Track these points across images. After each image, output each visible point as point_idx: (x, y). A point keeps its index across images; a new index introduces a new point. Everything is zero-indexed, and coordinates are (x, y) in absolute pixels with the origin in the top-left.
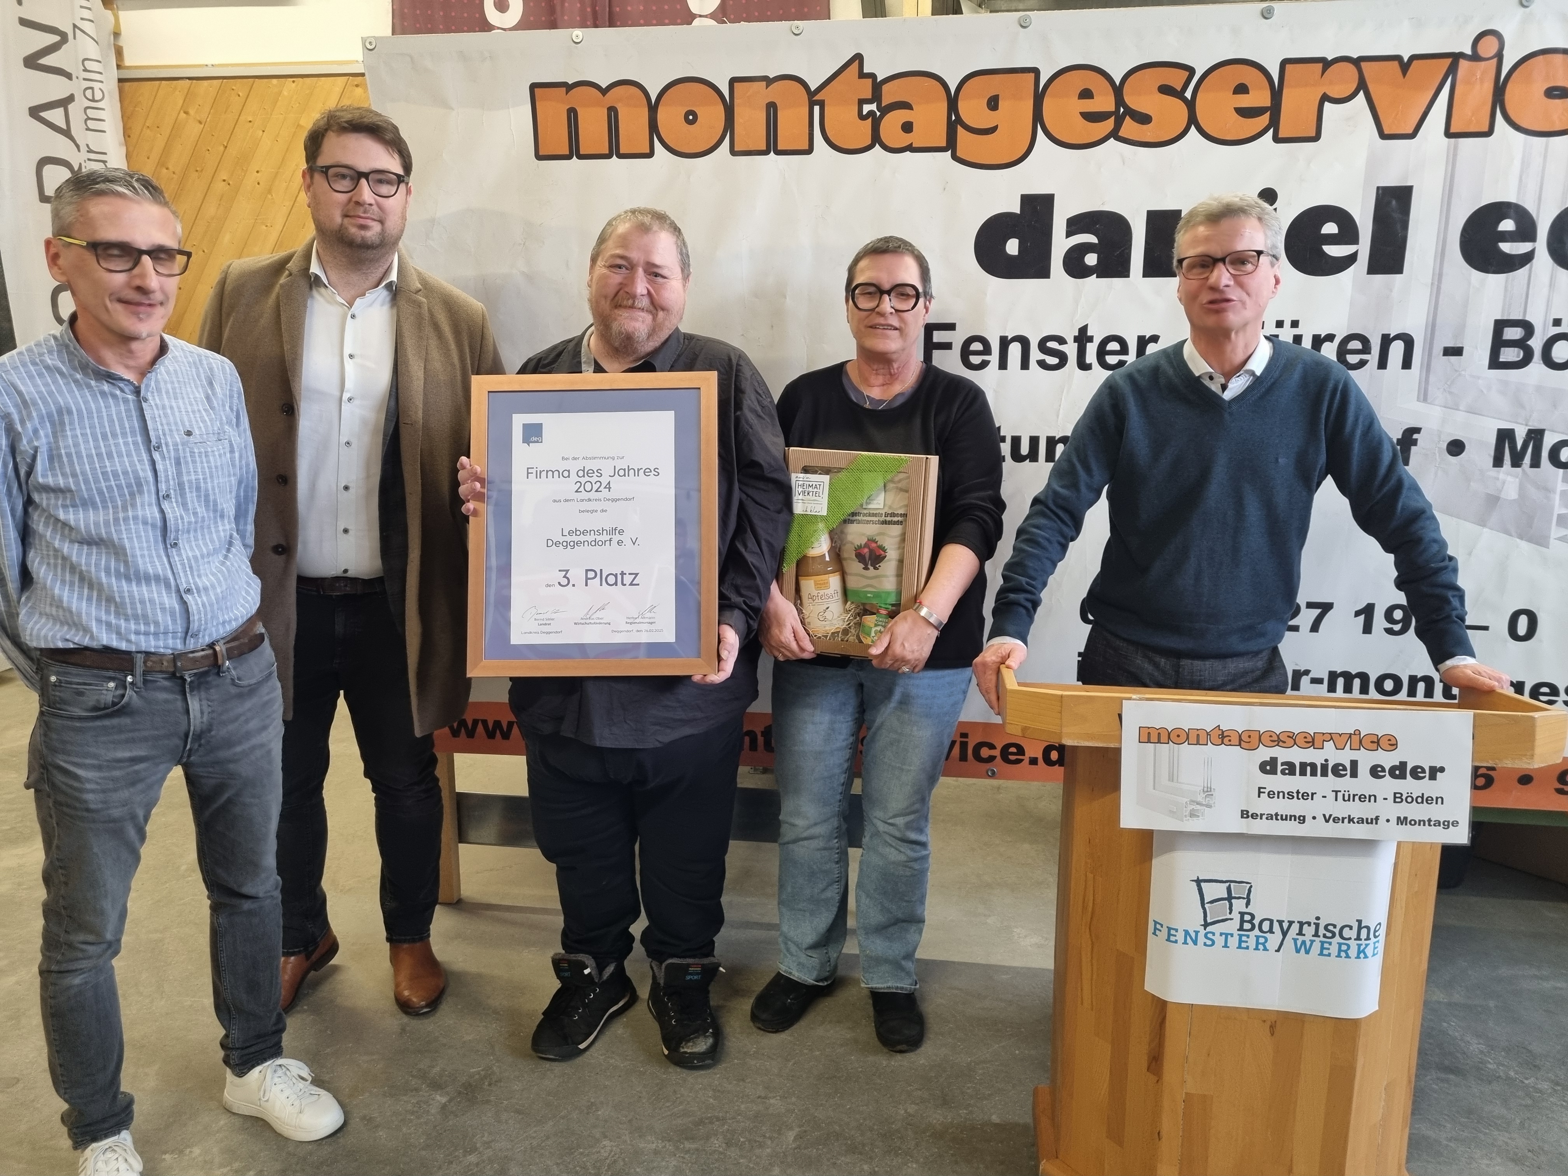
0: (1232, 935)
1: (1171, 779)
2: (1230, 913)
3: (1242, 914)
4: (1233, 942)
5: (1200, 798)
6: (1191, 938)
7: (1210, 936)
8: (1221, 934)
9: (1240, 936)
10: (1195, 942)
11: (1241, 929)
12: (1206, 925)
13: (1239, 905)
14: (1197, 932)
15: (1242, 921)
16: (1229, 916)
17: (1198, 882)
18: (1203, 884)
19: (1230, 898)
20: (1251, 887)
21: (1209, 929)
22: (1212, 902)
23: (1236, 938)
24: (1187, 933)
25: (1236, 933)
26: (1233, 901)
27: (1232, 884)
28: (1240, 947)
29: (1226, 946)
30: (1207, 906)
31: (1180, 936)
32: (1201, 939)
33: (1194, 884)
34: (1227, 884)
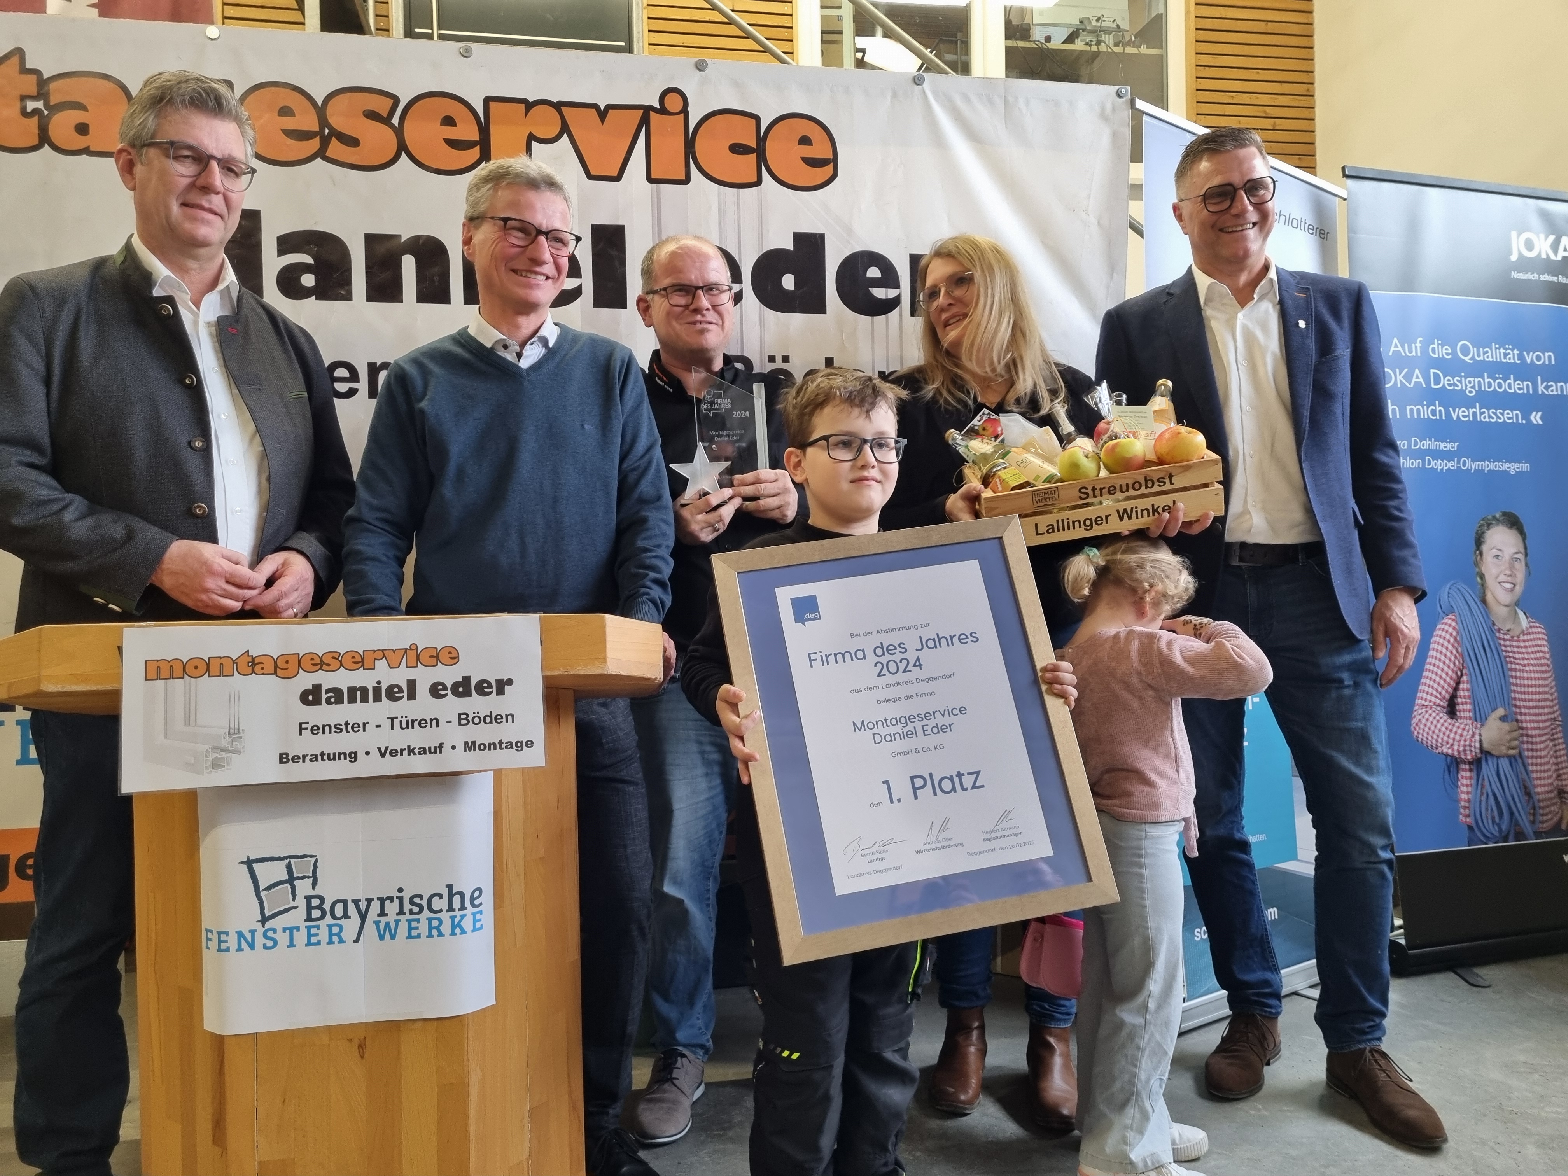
0: (298, 929)
1: (187, 722)
2: (294, 900)
3: (309, 898)
4: (301, 937)
5: (224, 744)
6: (246, 941)
7: (270, 934)
8: (284, 930)
9: (309, 928)
10: (252, 946)
11: (309, 919)
12: (264, 920)
13: (304, 887)
14: (253, 932)
15: (310, 908)
16: (292, 904)
17: (249, 863)
18: (255, 866)
19: (291, 879)
20: (317, 861)
21: (268, 925)
22: (269, 888)
23: (304, 931)
24: (240, 934)
25: (303, 925)
26: (296, 882)
27: (293, 861)
28: (309, 944)
29: (292, 945)
30: (263, 894)
31: (232, 941)
32: (260, 940)
33: (245, 866)
34: (287, 861)
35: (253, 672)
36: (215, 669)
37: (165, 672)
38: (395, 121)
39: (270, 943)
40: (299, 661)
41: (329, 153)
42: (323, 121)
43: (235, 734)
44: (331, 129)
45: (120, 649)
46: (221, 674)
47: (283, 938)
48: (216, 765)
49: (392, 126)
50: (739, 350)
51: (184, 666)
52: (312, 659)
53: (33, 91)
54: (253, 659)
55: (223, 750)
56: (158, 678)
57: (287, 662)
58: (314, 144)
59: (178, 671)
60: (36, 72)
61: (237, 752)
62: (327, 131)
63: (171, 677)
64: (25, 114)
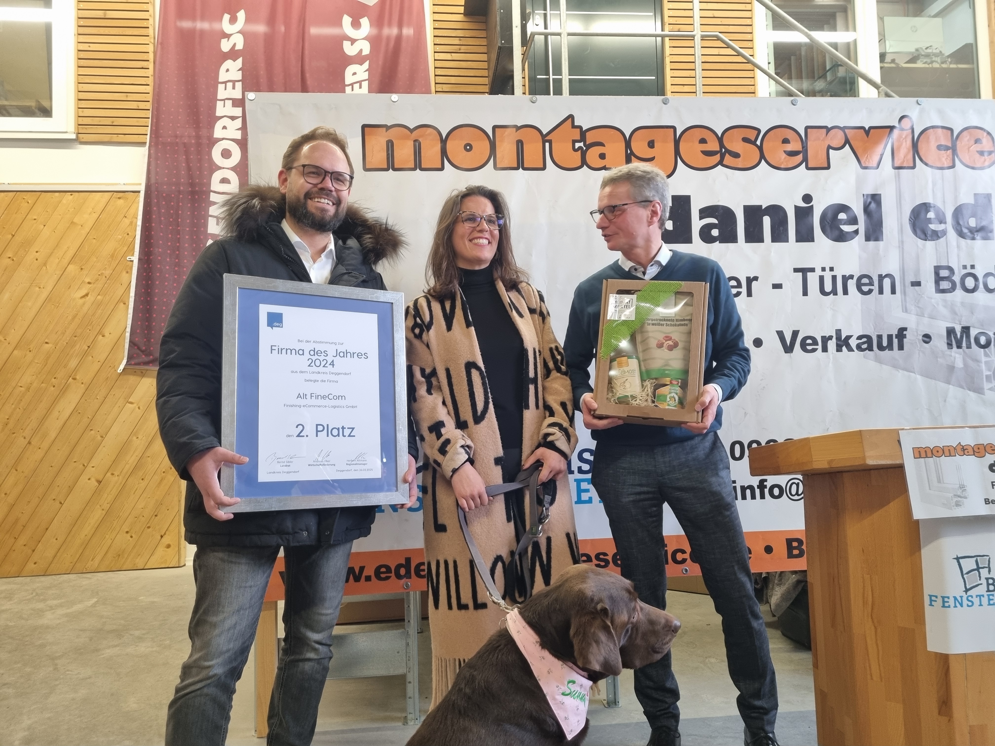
0: (983, 596)
1: (939, 481)
2: (980, 580)
3: (987, 579)
4: (985, 600)
5: (959, 493)
6: (959, 602)
7: (970, 598)
8: (977, 596)
9: (988, 595)
10: (961, 605)
11: (988, 591)
12: (967, 590)
13: (984, 573)
14: (961, 597)
15: (988, 584)
16: (979, 582)
17: (958, 559)
18: (961, 560)
19: (978, 569)
20: (989, 559)
21: (969, 593)
22: (968, 573)
23: (986, 597)
24: (955, 598)
25: (986, 594)
26: (981, 570)
27: (978, 558)
28: (989, 604)
29: (981, 605)
30: (965, 576)
31: (951, 602)
32: (965, 602)
33: (955, 561)
34: (975, 559)
35: (964, 454)
36: (947, 453)
37: (923, 454)
38: (758, 143)
39: (970, 604)
40: (985, 448)
41: (725, 162)
42: (722, 145)
43: (962, 487)
44: (725, 148)
45: (899, 441)
46: (950, 456)
47: (976, 601)
48: (958, 505)
49: (757, 146)
50: (947, 262)
51: (932, 451)
52: (991, 447)
53: (578, 138)
54: (963, 447)
55: (959, 496)
56: (920, 457)
57: (979, 449)
58: (717, 158)
59: (929, 454)
60: (580, 127)
61: (965, 498)
62: (723, 150)
63: (927, 457)
64: (575, 150)
